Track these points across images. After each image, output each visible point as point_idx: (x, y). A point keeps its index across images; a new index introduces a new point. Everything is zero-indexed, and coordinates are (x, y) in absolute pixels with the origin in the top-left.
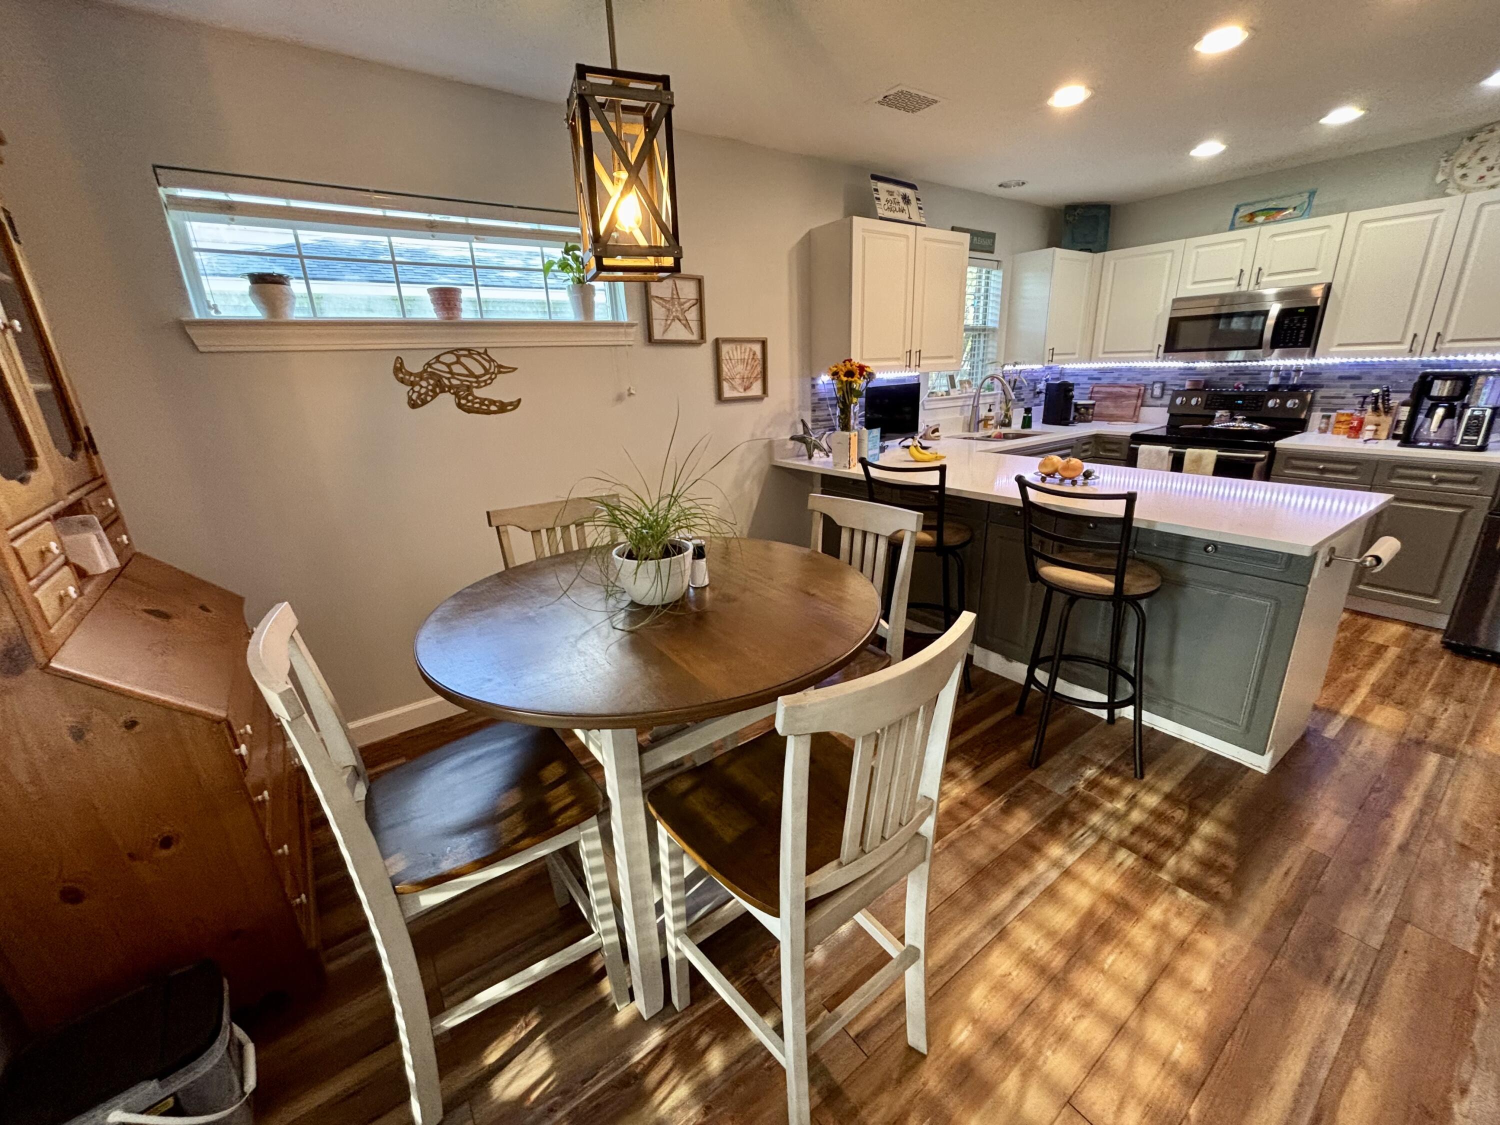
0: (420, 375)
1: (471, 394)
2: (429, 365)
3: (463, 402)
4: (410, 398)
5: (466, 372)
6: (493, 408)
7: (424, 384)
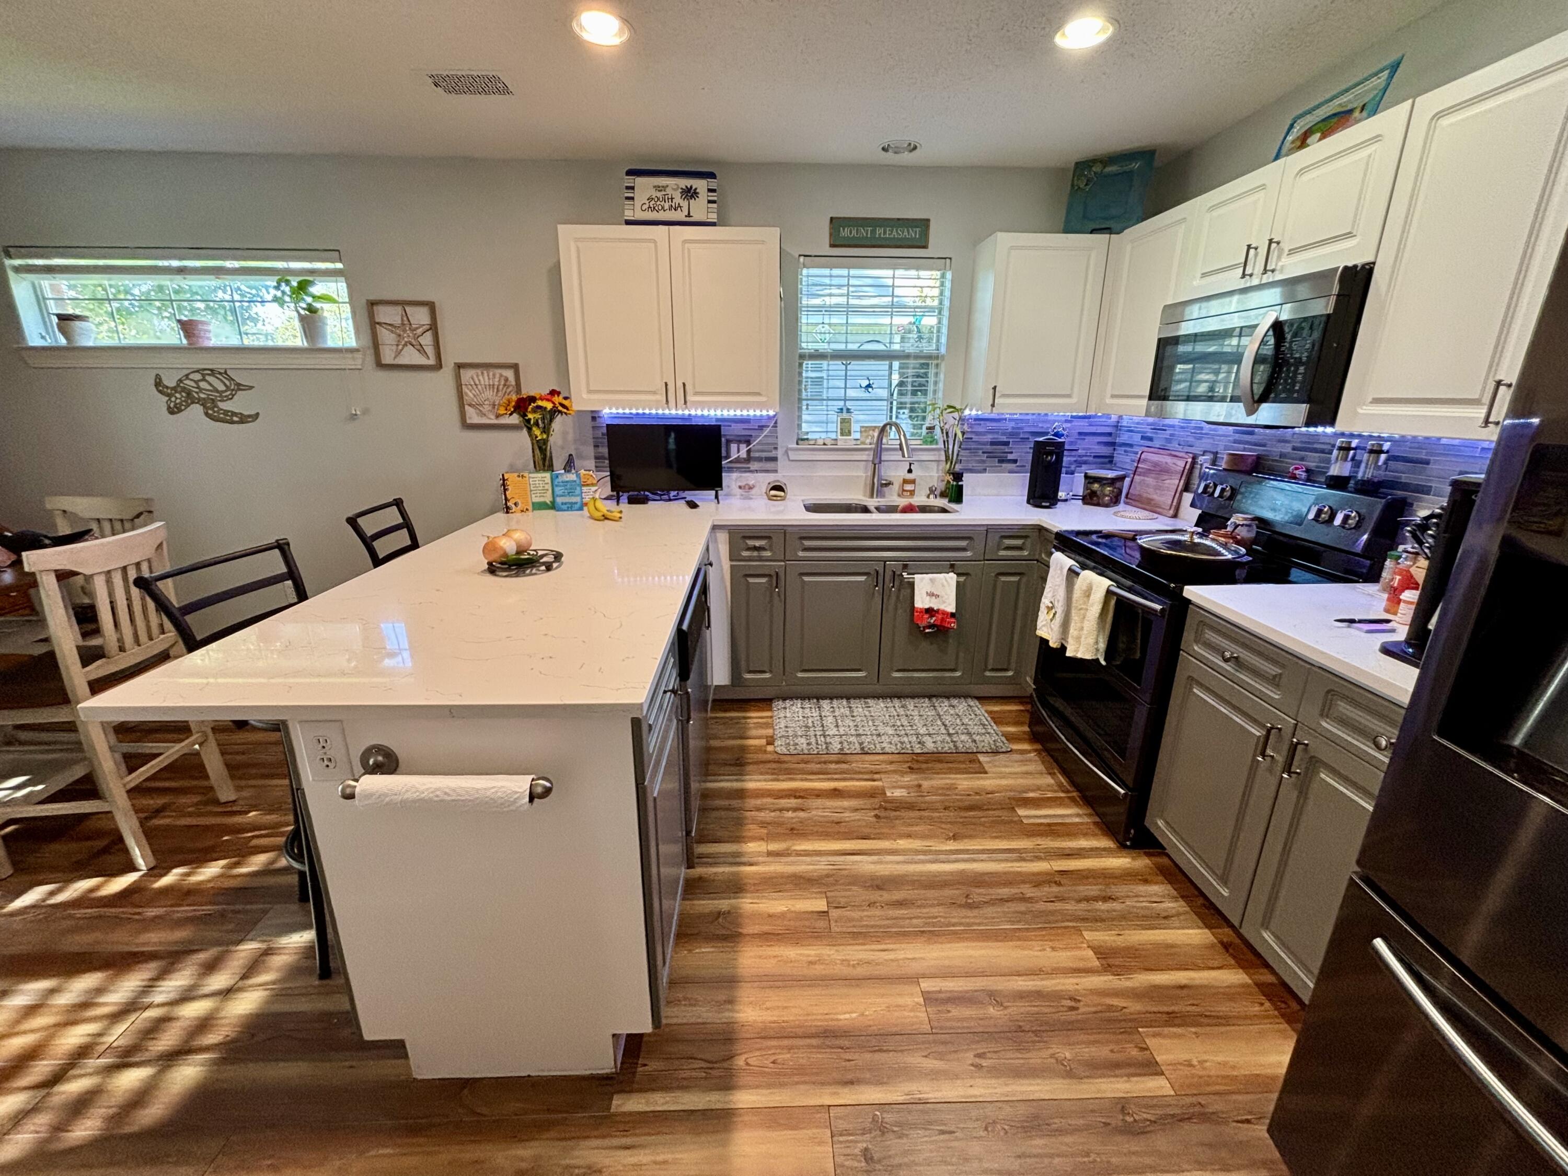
0: (174, 389)
1: (218, 407)
2: (180, 381)
3: (210, 412)
4: (169, 408)
5: (211, 388)
6: (235, 419)
7: (178, 395)
